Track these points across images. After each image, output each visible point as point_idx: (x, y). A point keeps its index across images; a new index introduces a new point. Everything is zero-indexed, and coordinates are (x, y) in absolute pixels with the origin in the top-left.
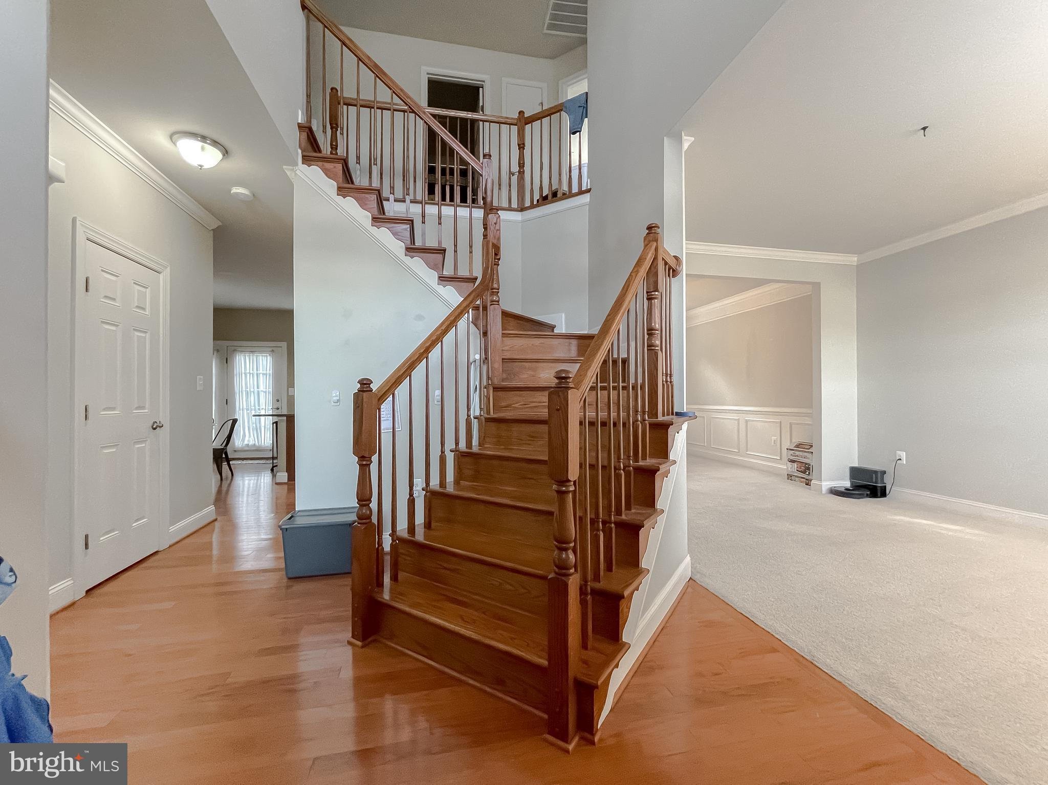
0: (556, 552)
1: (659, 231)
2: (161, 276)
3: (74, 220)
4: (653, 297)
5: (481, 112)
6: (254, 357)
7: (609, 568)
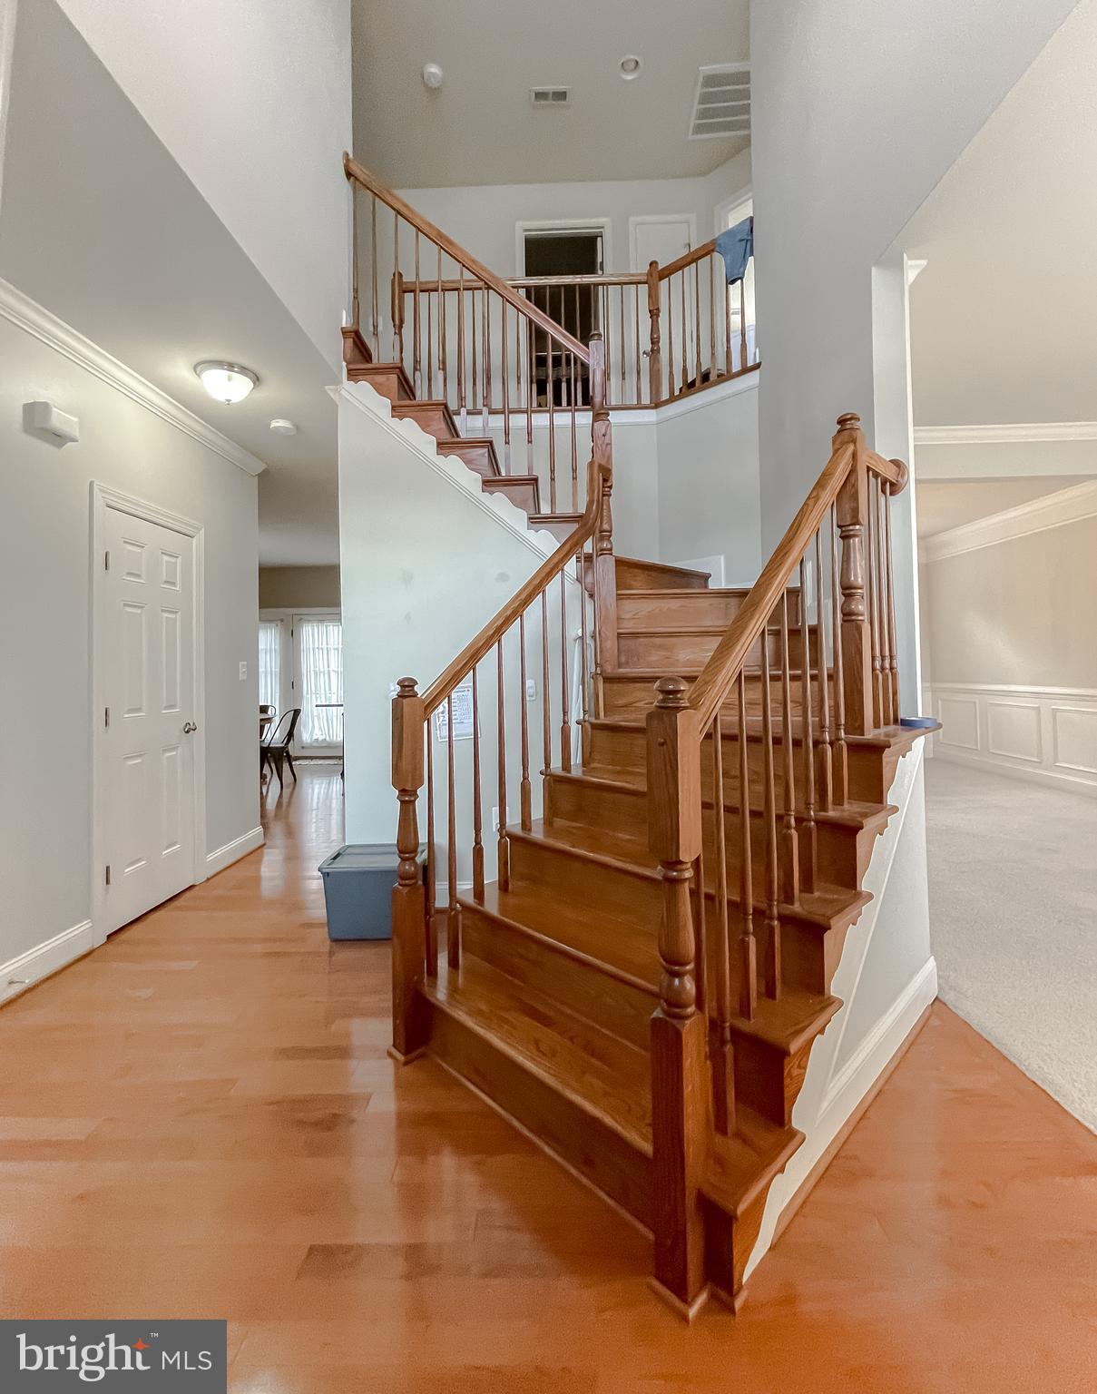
0: (664, 977)
1: (858, 424)
2: (194, 540)
3: (91, 484)
4: (852, 533)
5: (600, 272)
6: (322, 628)
7: (770, 993)
